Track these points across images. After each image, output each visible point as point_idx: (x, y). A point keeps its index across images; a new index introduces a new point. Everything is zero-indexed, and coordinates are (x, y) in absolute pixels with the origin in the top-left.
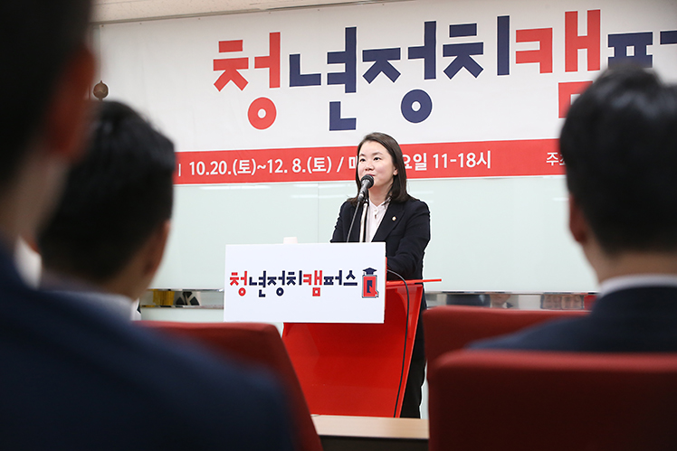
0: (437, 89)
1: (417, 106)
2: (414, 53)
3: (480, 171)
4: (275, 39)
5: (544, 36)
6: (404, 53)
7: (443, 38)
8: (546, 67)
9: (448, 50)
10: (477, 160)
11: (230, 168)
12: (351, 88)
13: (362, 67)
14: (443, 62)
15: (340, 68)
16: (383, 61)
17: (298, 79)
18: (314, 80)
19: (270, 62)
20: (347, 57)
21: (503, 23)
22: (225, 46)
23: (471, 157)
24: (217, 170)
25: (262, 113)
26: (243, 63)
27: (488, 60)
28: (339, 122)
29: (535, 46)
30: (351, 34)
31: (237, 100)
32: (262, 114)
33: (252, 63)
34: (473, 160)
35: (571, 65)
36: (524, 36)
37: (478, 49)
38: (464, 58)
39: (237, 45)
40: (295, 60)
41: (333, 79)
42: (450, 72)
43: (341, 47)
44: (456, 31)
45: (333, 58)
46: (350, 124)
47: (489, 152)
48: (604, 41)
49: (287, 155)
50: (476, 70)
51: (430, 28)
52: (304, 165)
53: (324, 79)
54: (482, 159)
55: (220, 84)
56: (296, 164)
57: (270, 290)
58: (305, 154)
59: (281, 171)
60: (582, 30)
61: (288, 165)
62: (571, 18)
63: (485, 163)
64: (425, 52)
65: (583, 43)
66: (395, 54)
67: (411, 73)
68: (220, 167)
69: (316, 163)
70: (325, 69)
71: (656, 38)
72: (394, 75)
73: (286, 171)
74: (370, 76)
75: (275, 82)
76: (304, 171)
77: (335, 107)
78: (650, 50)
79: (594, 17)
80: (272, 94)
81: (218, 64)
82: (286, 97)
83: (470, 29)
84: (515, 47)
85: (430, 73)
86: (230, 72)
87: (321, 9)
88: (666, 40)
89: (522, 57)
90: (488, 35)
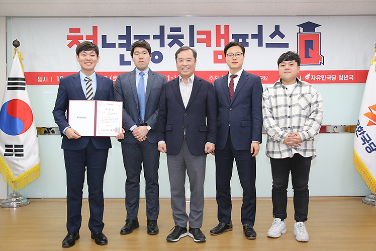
0: (165, 51)
1: (157, 57)
2: (155, 37)
4: (95, 29)
5: (208, 33)
6: (151, 37)
7: (167, 32)
8: (209, 45)
9: (169, 37)
14: (167, 41)
15: (124, 41)
17: (106, 45)
18: (113, 45)
19: (93, 38)
20: (127, 37)
21: (192, 28)
22: (72, 30)
26: (81, 38)
27: (186, 41)
28: (124, 62)
29: (204, 37)
30: (128, 29)
33: (85, 38)
35: (218, 44)
36: (199, 33)
37: (182, 37)
38: (176, 40)
39: (78, 30)
40: (104, 38)
41: (121, 45)
42: (170, 45)
43: (124, 33)
44: (172, 30)
45: (121, 37)
46: (129, 63)
48: (231, 36)
50: (180, 44)
51: (162, 28)
53: (117, 45)
55: (70, 45)
58: (109, 74)
60: (222, 32)
62: (218, 28)
64: (160, 37)
65: (222, 37)
66: (148, 37)
67: (154, 45)
69: (114, 78)
70: (118, 42)
71: (250, 36)
77: (122, 57)
78: (247, 40)
79: (227, 27)
81: (69, 38)
83: (179, 29)
84: (196, 37)
85: (162, 45)
86: (75, 41)
87: (115, 18)
88: (254, 36)
89: (199, 41)
90: (185, 32)
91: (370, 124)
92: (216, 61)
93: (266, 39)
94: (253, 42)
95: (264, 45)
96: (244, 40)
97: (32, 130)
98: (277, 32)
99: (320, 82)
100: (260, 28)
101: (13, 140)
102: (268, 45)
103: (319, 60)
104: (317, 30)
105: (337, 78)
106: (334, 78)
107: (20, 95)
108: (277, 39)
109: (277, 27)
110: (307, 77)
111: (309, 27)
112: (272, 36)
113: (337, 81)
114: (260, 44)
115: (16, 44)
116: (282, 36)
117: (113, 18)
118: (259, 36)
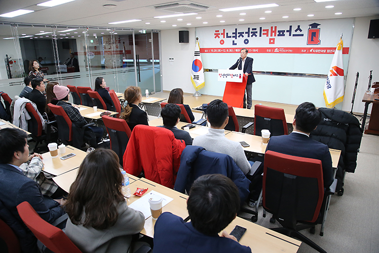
0: (250, 39)
1: (246, 42)
2: (246, 33)
3: (256, 52)
4: (224, 30)
5: (267, 30)
7: (251, 31)
8: (267, 36)
9: (252, 33)
11: (217, 51)
12: (236, 38)
13: (238, 35)
14: (251, 35)
15: (234, 35)
16: (241, 34)
17: (227, 37)
18: (230, 37)
20: (235, 33)
21: (261, 28)
22: (216, 31)
23: (255, 50)
26: (219, 34)
27: (258, 34)
28: (234, 44)
29: (266, 32)
30: (236, 29)
31: (218, 40)
32: (222, 42)
35: (271, 36)
36: (264, 30)
37: (257, 32)
38: (254, 34)
39: (218, 31)
40: (227, 34)
41: (233, 37)
44: (253, 29)
45: (233, 33)
46: (236, 44)
48: (277, 31)
49: (226, 49)
50: (256, 36)
51: (249, 29)
55: (215, 37)
57: (225, 76)
58: (229, 49)
60: (274, 30)
62: (272, 27)
64: (248, 33)
65: (273, 32)
66: (243, 33)
67: (246, 36)
68: (215, 50)
70: (232, 35)
72: (243, 36)
73: (226, 51)
74: (239, 37)
75: (224, 37)
76: (229, 51)
78: (284, 33)
79: (276, 27)
80: (223, 39)
81: (215, 34)
82: (226, 39)
83: (256, 29)
84: (262, 32)
85: (249, 36)
86: (217, 35)
87: (231, 25)
88: (287, 31)
89: (264, 34)
90: (258, 30)
91: (331, 75)
92: (270, 43)
93: (293, 32)
94: (287, 34)
95: (292, 35)
96: (283, 33)
97: (202, 70)
98: (299, 29)
99: (318, 53)
100: (291, 27)
101: (196, 74)
102: (294, 35)
103: (318, 42)
104: (318, 27)
105: (326, 51)
106: (325, 51)
107: (199, 58)
108: (298, 33)
109: (299, 26)
110: (311, 51)
111: (315, 25)
112: (296, 31)
113: (326, 53)
114: (290, 35)
115: (197, 39)
116: (301, 31)
118: (290, 31)
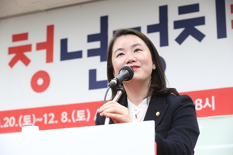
2: (152, 29)
4: (50, 30)
6: (144, 30)
7: (173, 16)
9: (177, 25)
10: (203, 103)
11: (17, 122)
14: (173, 33)
15: (97, 45)
17: (66, 55)
18: (78, 55)
19: (47, 46)
20: (102, 36)
22: (16, 38)
23: (199, 102)
24: (8, 124)
25: (40, 82)
26: (28, 48)
27: (209, 28)
28: (95, 83)
30: (104, 21)
33: (34, 47)
34: (200, 104)
37: (201, 21)
38: (190, 29)
39: (24, 36)
40: (64, 43)
41: (92, 53)
42: (180, 40)
43: (97, 30)
44: (183, 10)
45: (91, 38)
47: (213, 98)
49: (57, 110)
50: (200, 37)
51: (163, 11)
52: (69, 117)
53: (85, 54)
54: (207, 103)
55: (12, 63)
56: (64, 116)
58: (70, 108)
59: (53, 122)
61: (58, 117)
63: (210, 106)
68: (10, 121)
69: (78, 114)
70: (85, 46)
73: (56, 122)
75: (50, 59)
76: (70, 121)
77: (93, 73)
81: (11, 50)
83: (195, 8)
84: (230, 17)
86: (19, 55)
87: (83, 6)
90: (208, 11)
117: (79, 6)
